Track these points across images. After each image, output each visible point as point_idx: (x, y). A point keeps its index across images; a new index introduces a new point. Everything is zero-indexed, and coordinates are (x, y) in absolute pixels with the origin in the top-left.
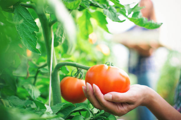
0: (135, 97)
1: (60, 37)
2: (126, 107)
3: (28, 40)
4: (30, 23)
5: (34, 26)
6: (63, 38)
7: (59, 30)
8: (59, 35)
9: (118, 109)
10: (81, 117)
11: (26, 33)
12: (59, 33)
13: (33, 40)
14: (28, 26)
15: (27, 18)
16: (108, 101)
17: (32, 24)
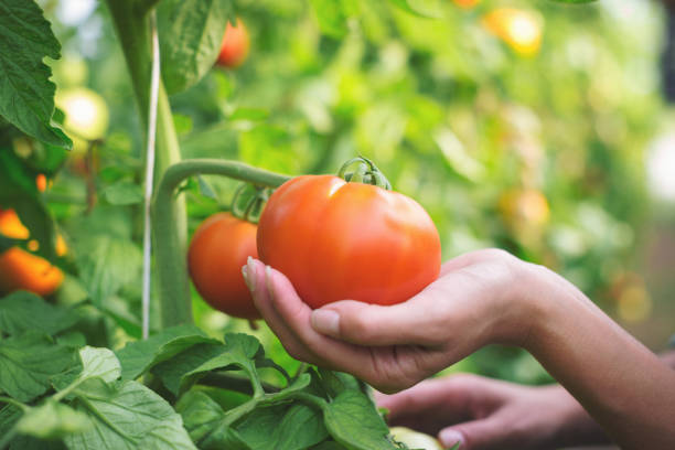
0: (444, 323)
1: (190, 52)
2: (411, 361)
3: (25, 94)
4: (27, 26)
5: (43, 36)
6: (199, 57)
7: (185, 24)
8: (185, 43)
9: (373, 371)
10: (209, 407)
11: (16, 66)
12: (182, 38)
13: (40, 94)
14: (20, 40)
15: (16, 9)
16: (327, 335)
17: (35, 29)
